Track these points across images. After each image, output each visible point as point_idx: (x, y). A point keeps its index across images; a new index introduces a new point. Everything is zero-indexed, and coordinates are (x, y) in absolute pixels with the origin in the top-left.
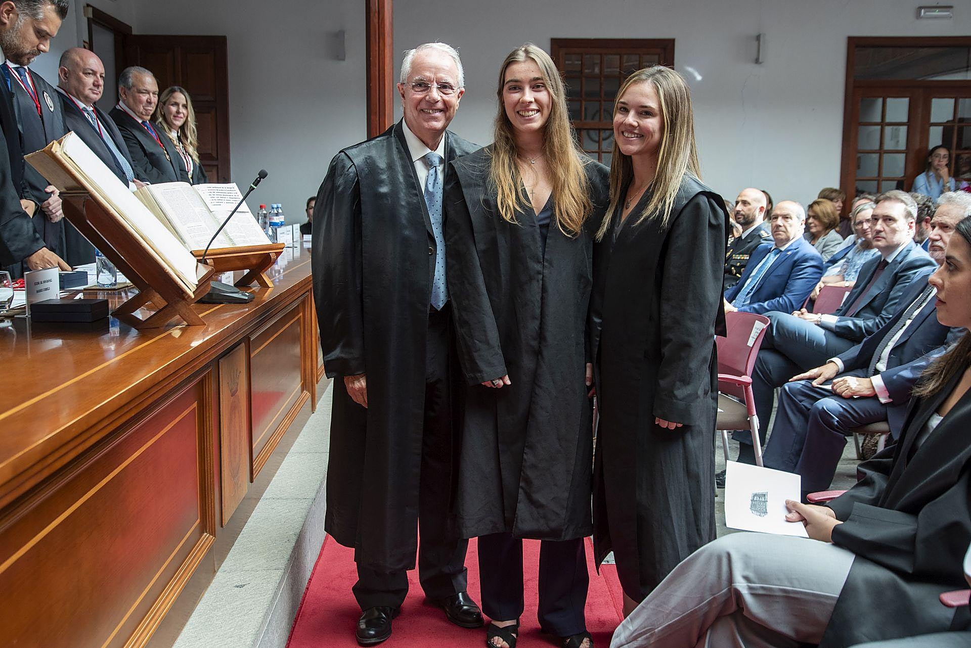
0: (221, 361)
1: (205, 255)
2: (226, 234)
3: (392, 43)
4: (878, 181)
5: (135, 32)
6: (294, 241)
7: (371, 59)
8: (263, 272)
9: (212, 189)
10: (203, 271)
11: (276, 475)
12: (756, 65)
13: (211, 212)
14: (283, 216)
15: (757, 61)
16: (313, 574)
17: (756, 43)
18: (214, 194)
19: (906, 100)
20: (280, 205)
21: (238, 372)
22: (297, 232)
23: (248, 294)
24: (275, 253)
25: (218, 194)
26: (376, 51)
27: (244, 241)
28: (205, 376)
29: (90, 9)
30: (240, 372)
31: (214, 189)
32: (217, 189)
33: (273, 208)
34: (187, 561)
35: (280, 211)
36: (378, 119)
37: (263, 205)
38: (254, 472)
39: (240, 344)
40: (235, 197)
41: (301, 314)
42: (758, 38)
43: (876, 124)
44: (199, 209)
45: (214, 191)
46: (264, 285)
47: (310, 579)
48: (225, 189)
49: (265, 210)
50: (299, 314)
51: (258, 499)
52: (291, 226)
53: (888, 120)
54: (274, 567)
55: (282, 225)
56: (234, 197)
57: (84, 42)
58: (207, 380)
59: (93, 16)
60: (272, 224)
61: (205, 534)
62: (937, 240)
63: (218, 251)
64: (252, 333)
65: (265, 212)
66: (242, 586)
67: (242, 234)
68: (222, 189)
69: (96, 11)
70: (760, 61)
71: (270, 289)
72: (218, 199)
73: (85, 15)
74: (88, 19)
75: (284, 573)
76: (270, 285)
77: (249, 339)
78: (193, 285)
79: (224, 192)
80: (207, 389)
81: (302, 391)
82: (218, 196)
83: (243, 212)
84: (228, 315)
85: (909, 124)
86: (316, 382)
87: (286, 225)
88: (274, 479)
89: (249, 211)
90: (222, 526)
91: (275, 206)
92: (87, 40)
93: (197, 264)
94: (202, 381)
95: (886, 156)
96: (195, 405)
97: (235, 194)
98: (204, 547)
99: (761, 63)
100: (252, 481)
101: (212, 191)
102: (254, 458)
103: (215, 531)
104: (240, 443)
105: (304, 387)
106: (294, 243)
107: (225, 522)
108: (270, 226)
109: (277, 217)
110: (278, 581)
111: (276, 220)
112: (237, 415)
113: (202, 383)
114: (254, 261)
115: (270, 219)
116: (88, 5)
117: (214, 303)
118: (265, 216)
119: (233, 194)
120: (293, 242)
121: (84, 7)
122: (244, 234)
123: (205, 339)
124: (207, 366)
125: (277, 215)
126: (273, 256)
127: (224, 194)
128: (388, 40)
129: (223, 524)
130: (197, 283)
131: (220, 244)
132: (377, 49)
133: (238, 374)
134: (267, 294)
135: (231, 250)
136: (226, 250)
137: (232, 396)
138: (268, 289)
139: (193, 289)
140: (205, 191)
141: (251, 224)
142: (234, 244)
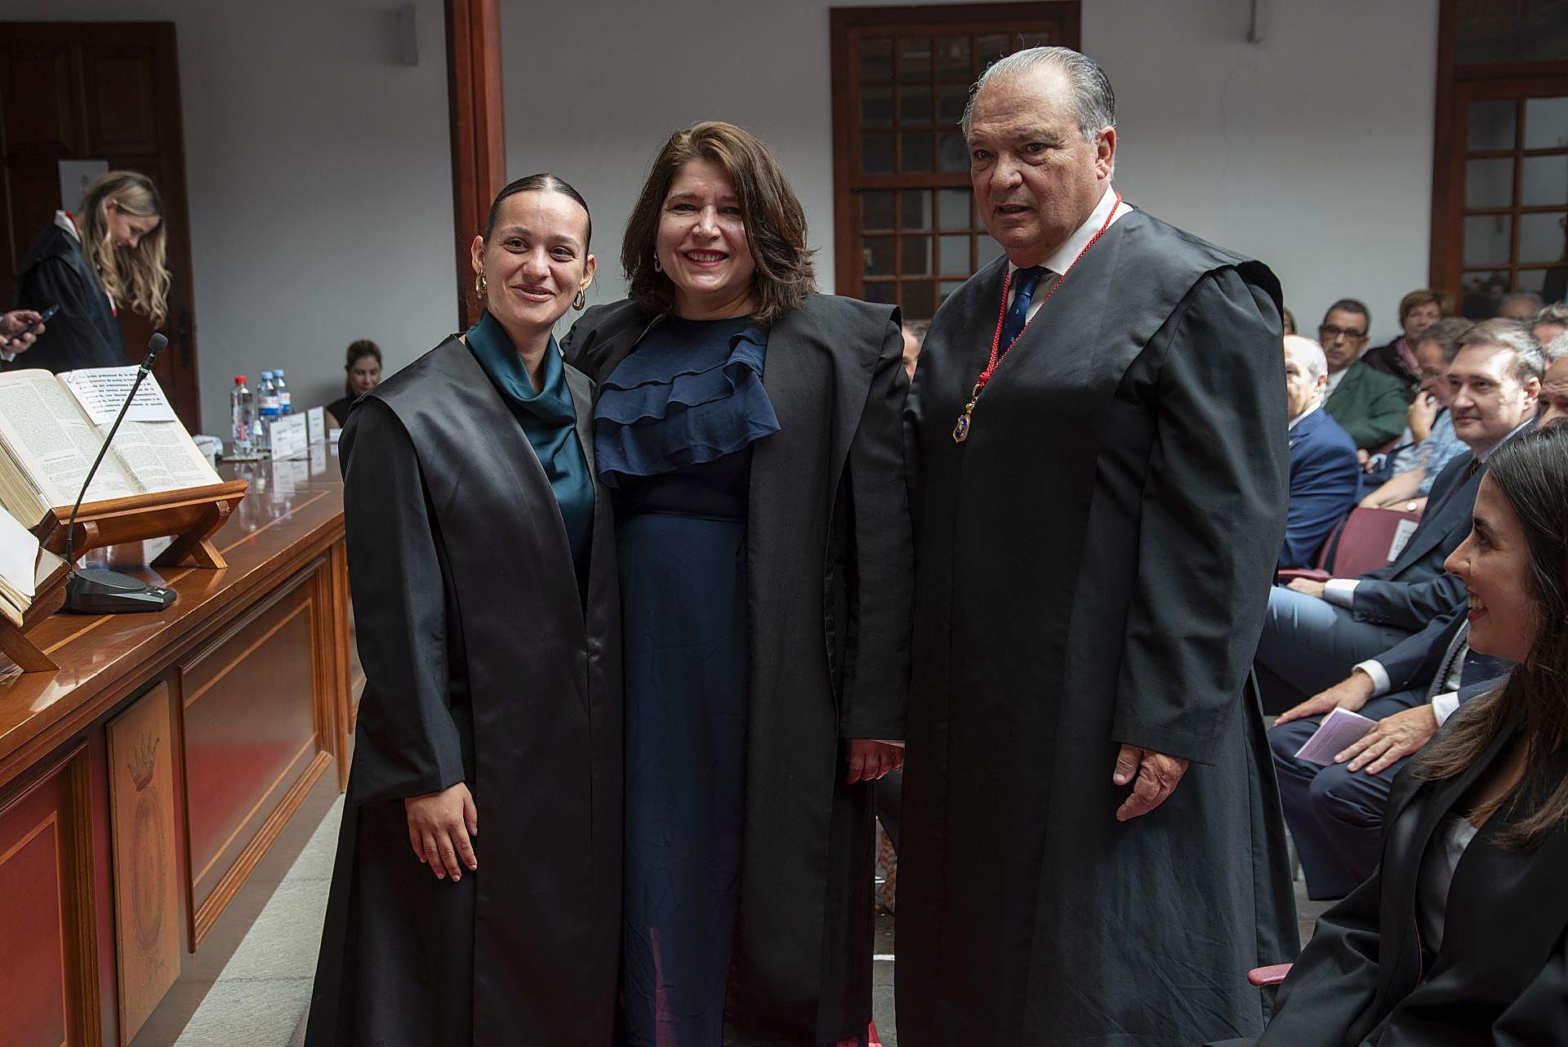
0: (111, 724)
1: (75, 514)
2: (126, 467)
3: (499, 37)
4: (1511, 270)
6: (312, 441)
7: (457, 71)
8: (206, 540)
9: (98, 378)
10: (53, 563)
11: (253, 928)
12: (1250, 45)
13: (96, 426)
14: (288, 395)
15: (1250, 37)
18: (101, 388)
20: (280, 373)
21: (154, 739)
22: (317, 425)
23: (163, 593)
24: (227, 500)
25: (110, 388)
27: (163, 482)
28: (75, 759)
30: (158, 740)
31: (102, 378)
32: (109, 378)
33: (265, 380)
35: (281, 383)
36: (474, 192)
37: (242, 377)
38: (197, 934)
39: (158, 683)
40: (147, 392)
41: (310, 601)
43: (1506, 154)
44: (70, 422)
45: (101, 383)
46: (206, 565)
48: (126, 378)
49: (246, 388)
50: (305, 599)
51: (209, 983)
52: (303, 415)
53: (1528, 144)
55: (286, 411)
56: (144, 392)
58: (79, 767)
60: (264, 412)
63: (107, 506)
64: (187, 657)
65: (245, 391)
67: (157, 467)
68: (119, 378)
70: (1257, 35)
71: (219, 572)
72: (110, 398)
76: (219, 563)
77: (179, 670)
78: (24, 597)
79: (123, 383)
80: (80, 783)
81: (317, 751)
82: (110, 393)
83: (162, 422)
84: (123, 636)
86: (347, 731)
87: (294, 413)
88: (247, 937)
89: (175, 417)
91: (269, 375)
93: (40, 552)
94: (67, 770)
95: (1525, 219)
96: (53, 818)
97: (147, 387)
99: (1258, 42)
100: (192, 950)
101: (97, 384)
102: (196, 905)
104: (160, 879)
105: (320, 744)
106: (312, 447)
107: (127, 1039)
108: (260, 414)
109: (275, 398)
111: (271, 403)
112: (151, 823)
114: (187, 518)
115: (260, 401)
117: (96, 614)
118: (245, 399)
120: (309, 444)
122: (166, 469)
123: (82, 682)
124: (79, 739)
125: (273, 393)
126: (223, 507)
127: (123, 388)
128: (489, 33)
129: (122, 1044)
130: (35, 592)
131: (109, 489)
132: (468, 50)
133: (153, 744)
134: (211, 583)
135: (134, 501)
136: (125, 504)
137: (139, 789)
138: (216, 572)
139: (24, 607)
140: (82, 385)
141: (178, 444)
142: (142, 488)
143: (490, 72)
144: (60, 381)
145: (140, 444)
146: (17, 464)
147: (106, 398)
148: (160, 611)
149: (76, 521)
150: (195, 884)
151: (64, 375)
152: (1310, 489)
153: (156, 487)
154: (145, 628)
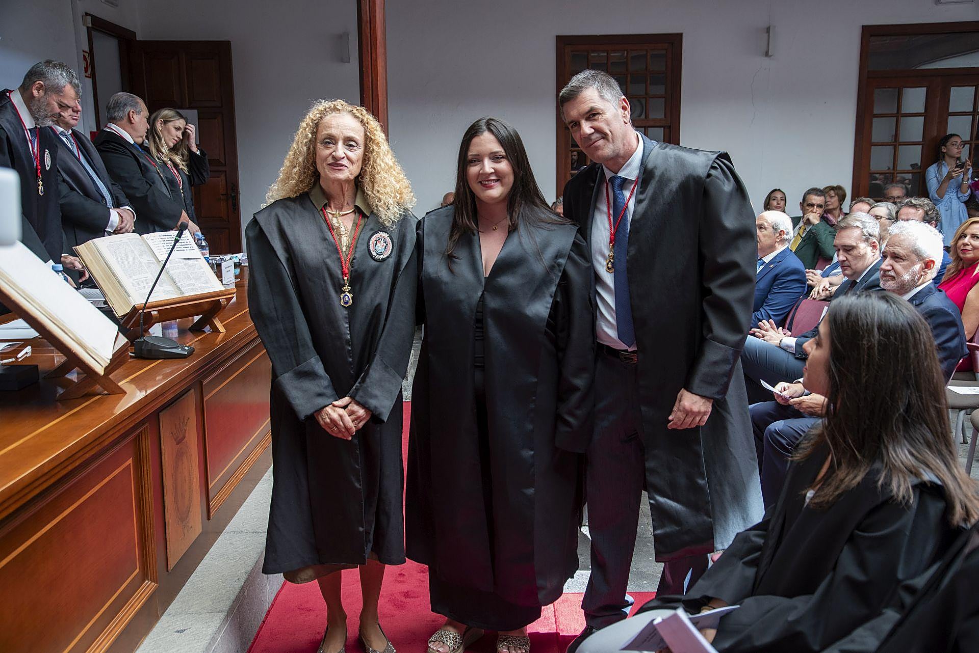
0: (161, 414)
1: (145, 308)
2: (174, 282)
3: (385, 53)
5: (139, 38)
7: (364, 69)
8: (215, 317)
9: (162, 237)
10: (124, 341)
11: (242, 505)
12: (766, 58)
13: (160, 261)
15: (767, 54)
16: (273, 605)
17: (766, 35)
18: (163, 242)
19: (925, 89)
21: (186, 418)
23: (187, 348)
24: (225, 298)
25: (168, 242)
26: (369, 61)
27: (193, 290)
28: (141, 432)
29: (89, 18)
30: (189, 418)
31: (165, 237)
32: (168, 237)
34: (120, 614)
38: (211, 511)
39: (189, 390)
40: (187, 244)
42: (768, 30)
43: (892, 116)
44: (147, 260)
45: (164, 240)
46: (216, 330)
47: (269, 611)
51: (219, 533)
53: (904, 110)
54: (217, 610)
56: (185, 244)
57: (83, 51)
58: (143, 436)
59: (92, 24)
61: (147, 581)
62: (889, 271)
63: (163, 303)
64: (206, 377)
66: (182, 631)
67: (191, 282)
69: (95, 20)
70: (770, 54)
71: (221, 334)
73: (83, 25)
74: (88, 28)
75: (227, 616)
76: (222, 329)
77: (201, 383)
78: (106, 360)
80: (144, 444)
82: (167, 245)
83: (194, 259)
84: (168, 370)
85: (927, 114)
88: (240, 509)
90: (168, 571)
92: (87, 50)
93: (118, 333)
94: (138, 436)
95: (901, 148)
96: (130, 461)
97: (187, 241)
98: (143, 596)
99: (770, 56)
100: (209, 519)
102: (210, 499)
103: (156, 579)
107: (171, 567)
110: (218, 625)
112: (185, 460)
113: (138, 438)
114: (206, 307)
116: (87, 14)
117: (155, 359)
119: (185, 241)
121: (82, 16)
122: (193, 282)
123: (149, 392)
124: (142, 422)
126: (223, 302)
128: (380, 50)
129: (169, 569)
130: (111, 358)
131: (164, 294)
133: (186, 421)
134: (217, 340)
135: (177, 300)
136: (172, 301)
137: (177, 444)
138: (219, 335)
139: (105, 365)
140: (154, 240)
141: (202, 270)
142: (182, 293)
143: (380, 70)
144: (143, 239)
145: (184, 270)
146: (119, 282)
147: (166, 247)
148: (185, 358)
149: (145, 311)
150: (210, 487)
151: (145, 236)
152: (780, 290)
153: (189, 293)
154: (178, 366)
